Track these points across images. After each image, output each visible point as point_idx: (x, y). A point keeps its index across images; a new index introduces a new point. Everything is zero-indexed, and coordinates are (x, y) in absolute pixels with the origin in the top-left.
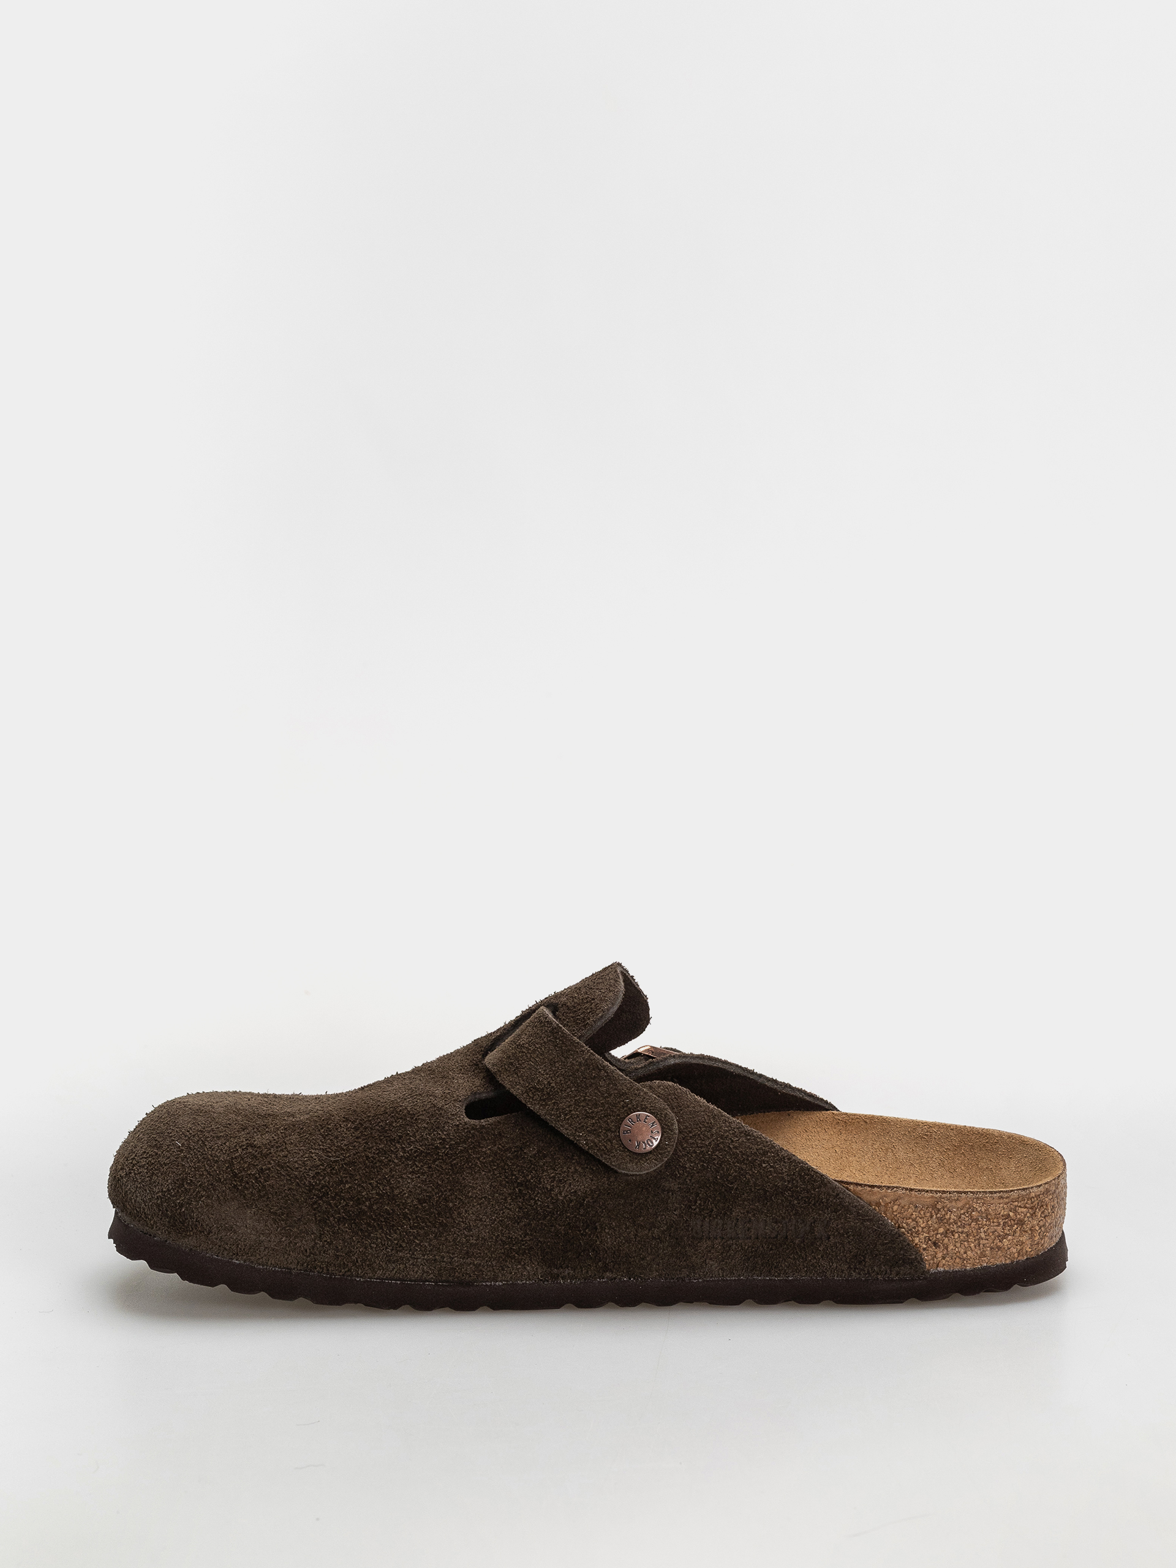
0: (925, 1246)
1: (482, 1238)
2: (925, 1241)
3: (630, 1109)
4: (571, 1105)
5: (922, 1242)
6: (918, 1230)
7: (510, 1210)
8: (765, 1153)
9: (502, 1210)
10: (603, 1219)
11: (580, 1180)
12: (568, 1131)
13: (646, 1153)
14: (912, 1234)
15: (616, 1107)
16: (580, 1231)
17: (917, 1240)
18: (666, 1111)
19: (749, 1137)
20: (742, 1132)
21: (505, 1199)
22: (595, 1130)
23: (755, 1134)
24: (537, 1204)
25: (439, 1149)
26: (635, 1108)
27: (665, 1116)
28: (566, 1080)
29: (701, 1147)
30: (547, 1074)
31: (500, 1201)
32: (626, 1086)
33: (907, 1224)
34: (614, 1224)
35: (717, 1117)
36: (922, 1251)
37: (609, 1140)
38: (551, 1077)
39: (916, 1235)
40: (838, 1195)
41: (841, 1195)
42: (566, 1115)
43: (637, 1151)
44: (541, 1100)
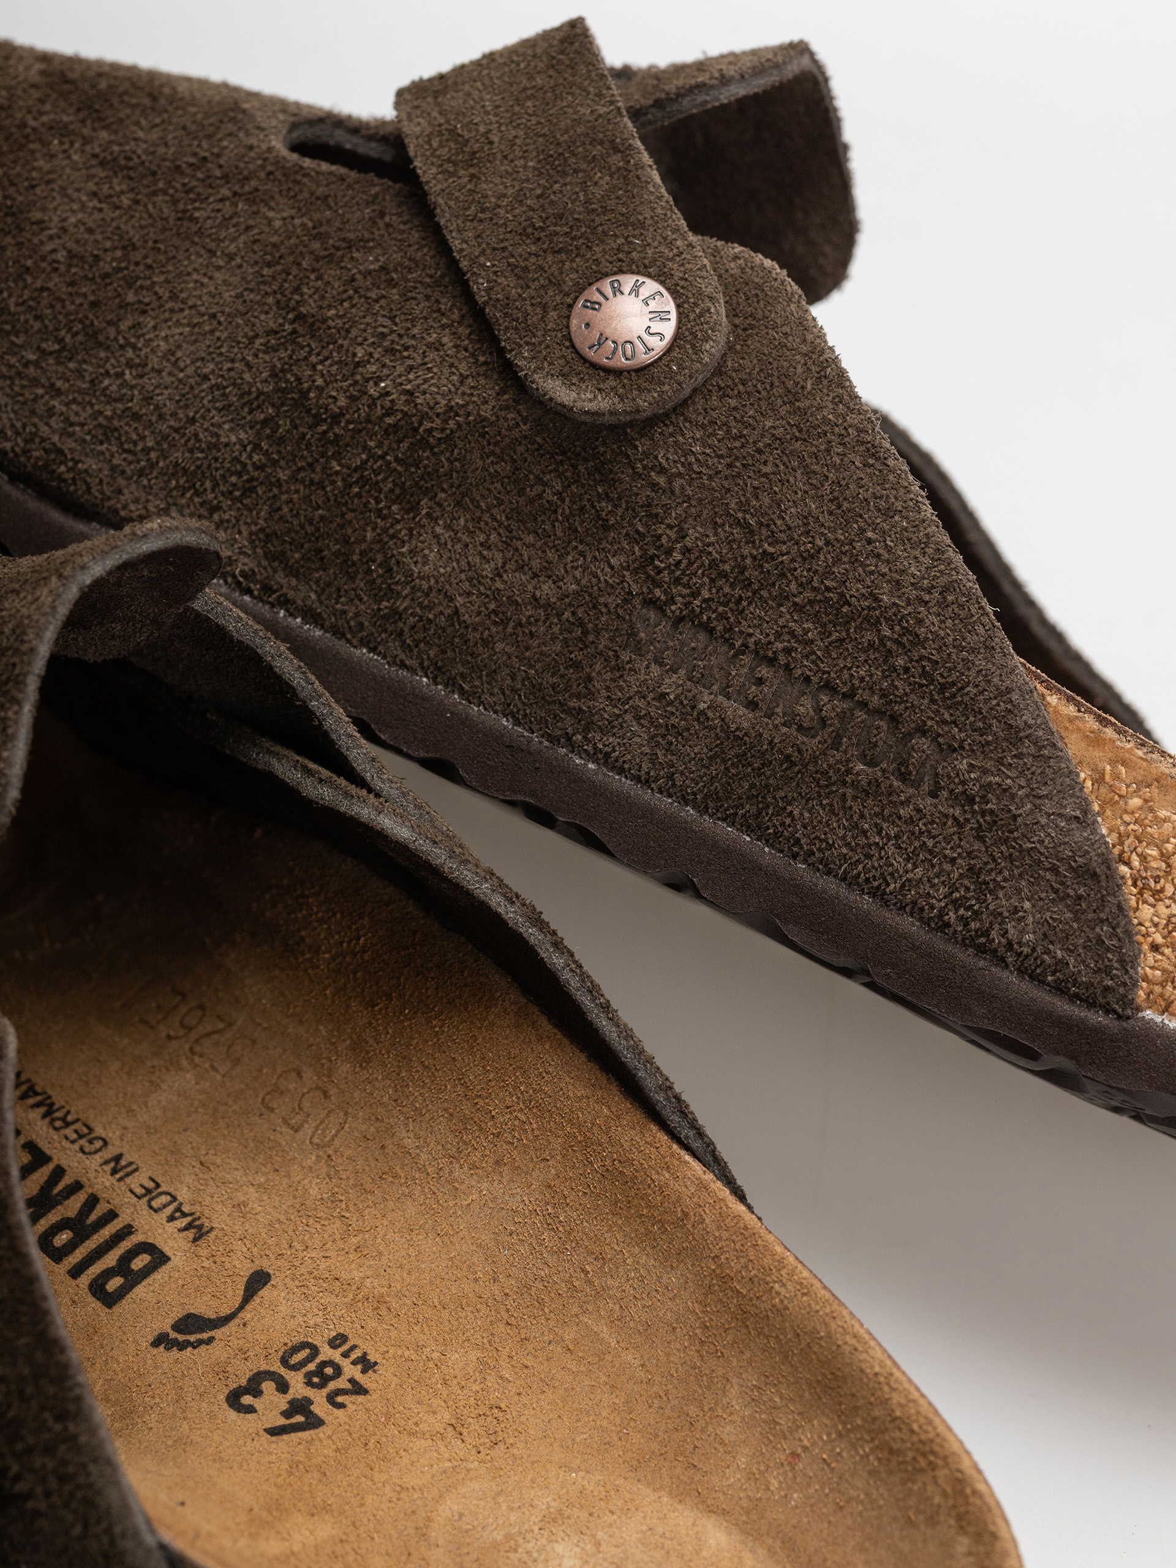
0: (1159, 939)
1: (157, 407)
2: (1167, 925)
3: (633, 261)
4: (504, 196)
5: (1156, 925)
6: (1162, 890)
7: (249, 366)
8: (888, 513)
9: (233, 361)
10: (443, 495)
11: (435, 370)
12: (465, 246)
13: (608, 371)
14: (1141, 893)
15: (602, 242)
16: (378, 501)
17: (1146, 912)
18: (710, 305)
19: (871, 461)
20: (863, 443)
21: (252, 340)
22: (526, 269)
23: (891, 462)
24: (314, 381)
25: (182, 173)
26: (646, 267)
27: (701, 315)
28: (528, 141)
29: (748, 426)
30: (496, 115)
31: (240, 339)
32: (653, 209)
33: (1143, 858)
34: (462, 521)
35: (825, 382)
36: (1146, 947)
37: (545, 308)
38: (501, 124)
39: (1151, 900)
40: (1009, 690)
41: (1015, 696)
42: (483, 210)
43: (591, 354)
44: (449, 161)
